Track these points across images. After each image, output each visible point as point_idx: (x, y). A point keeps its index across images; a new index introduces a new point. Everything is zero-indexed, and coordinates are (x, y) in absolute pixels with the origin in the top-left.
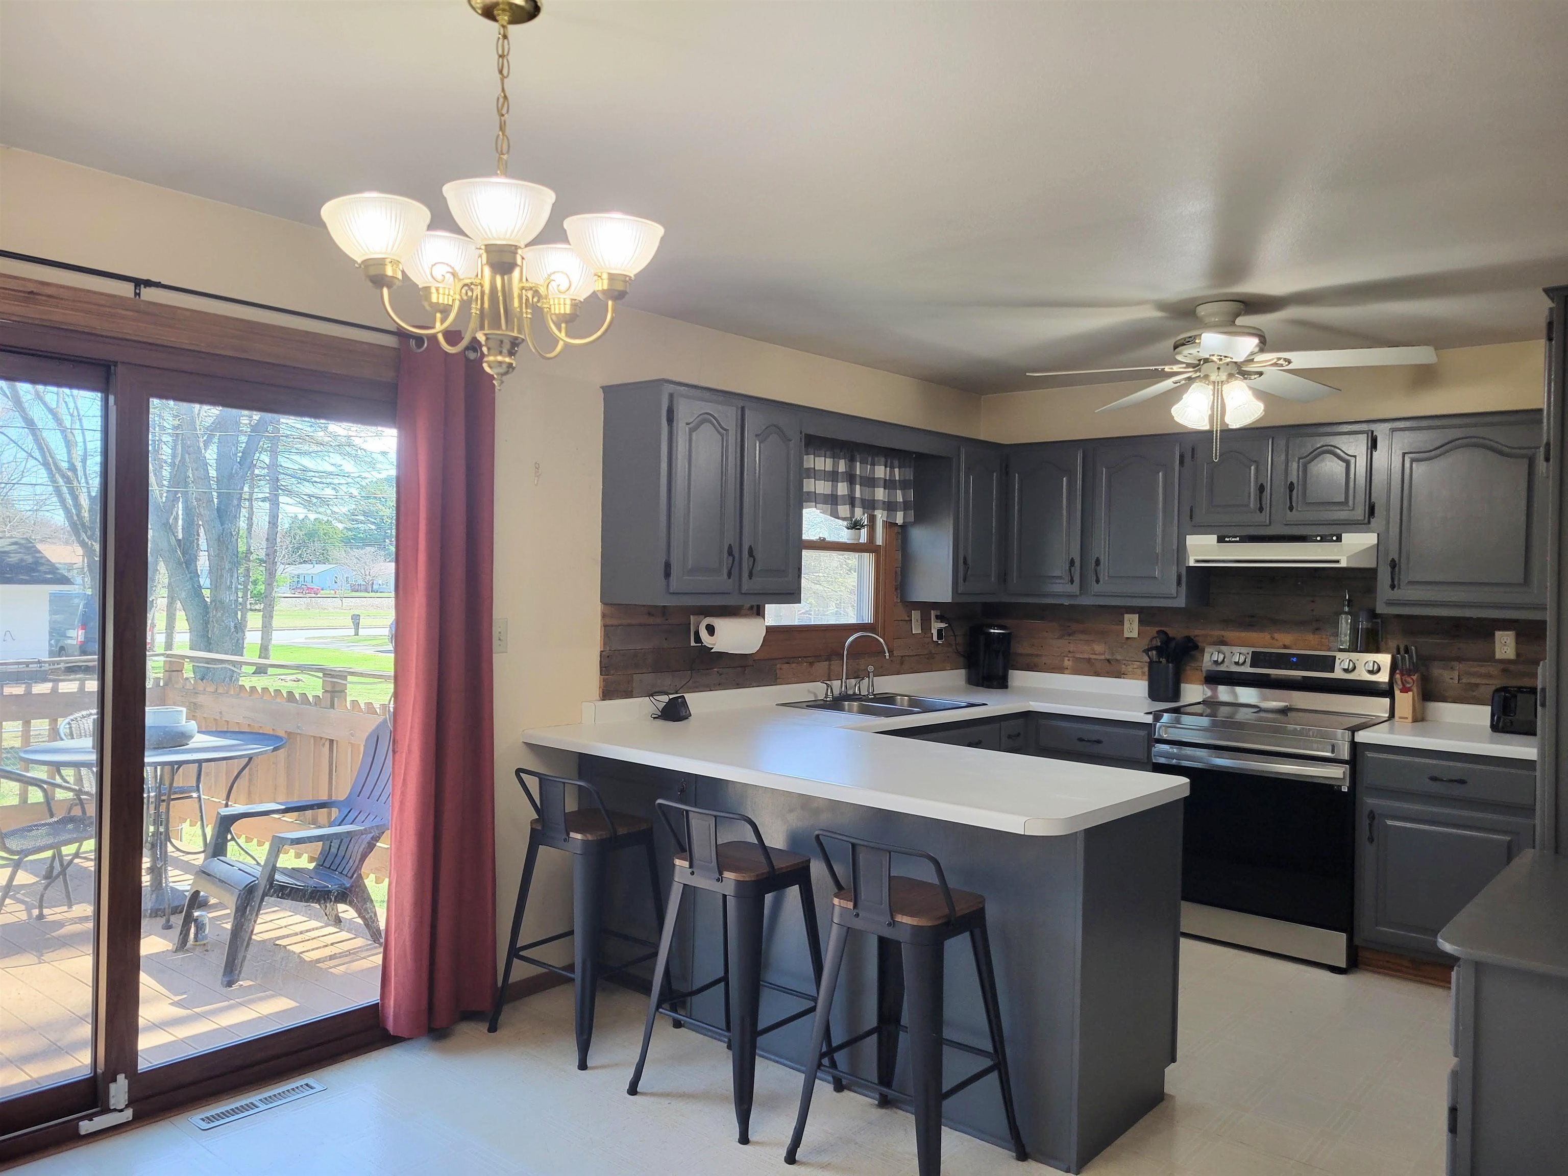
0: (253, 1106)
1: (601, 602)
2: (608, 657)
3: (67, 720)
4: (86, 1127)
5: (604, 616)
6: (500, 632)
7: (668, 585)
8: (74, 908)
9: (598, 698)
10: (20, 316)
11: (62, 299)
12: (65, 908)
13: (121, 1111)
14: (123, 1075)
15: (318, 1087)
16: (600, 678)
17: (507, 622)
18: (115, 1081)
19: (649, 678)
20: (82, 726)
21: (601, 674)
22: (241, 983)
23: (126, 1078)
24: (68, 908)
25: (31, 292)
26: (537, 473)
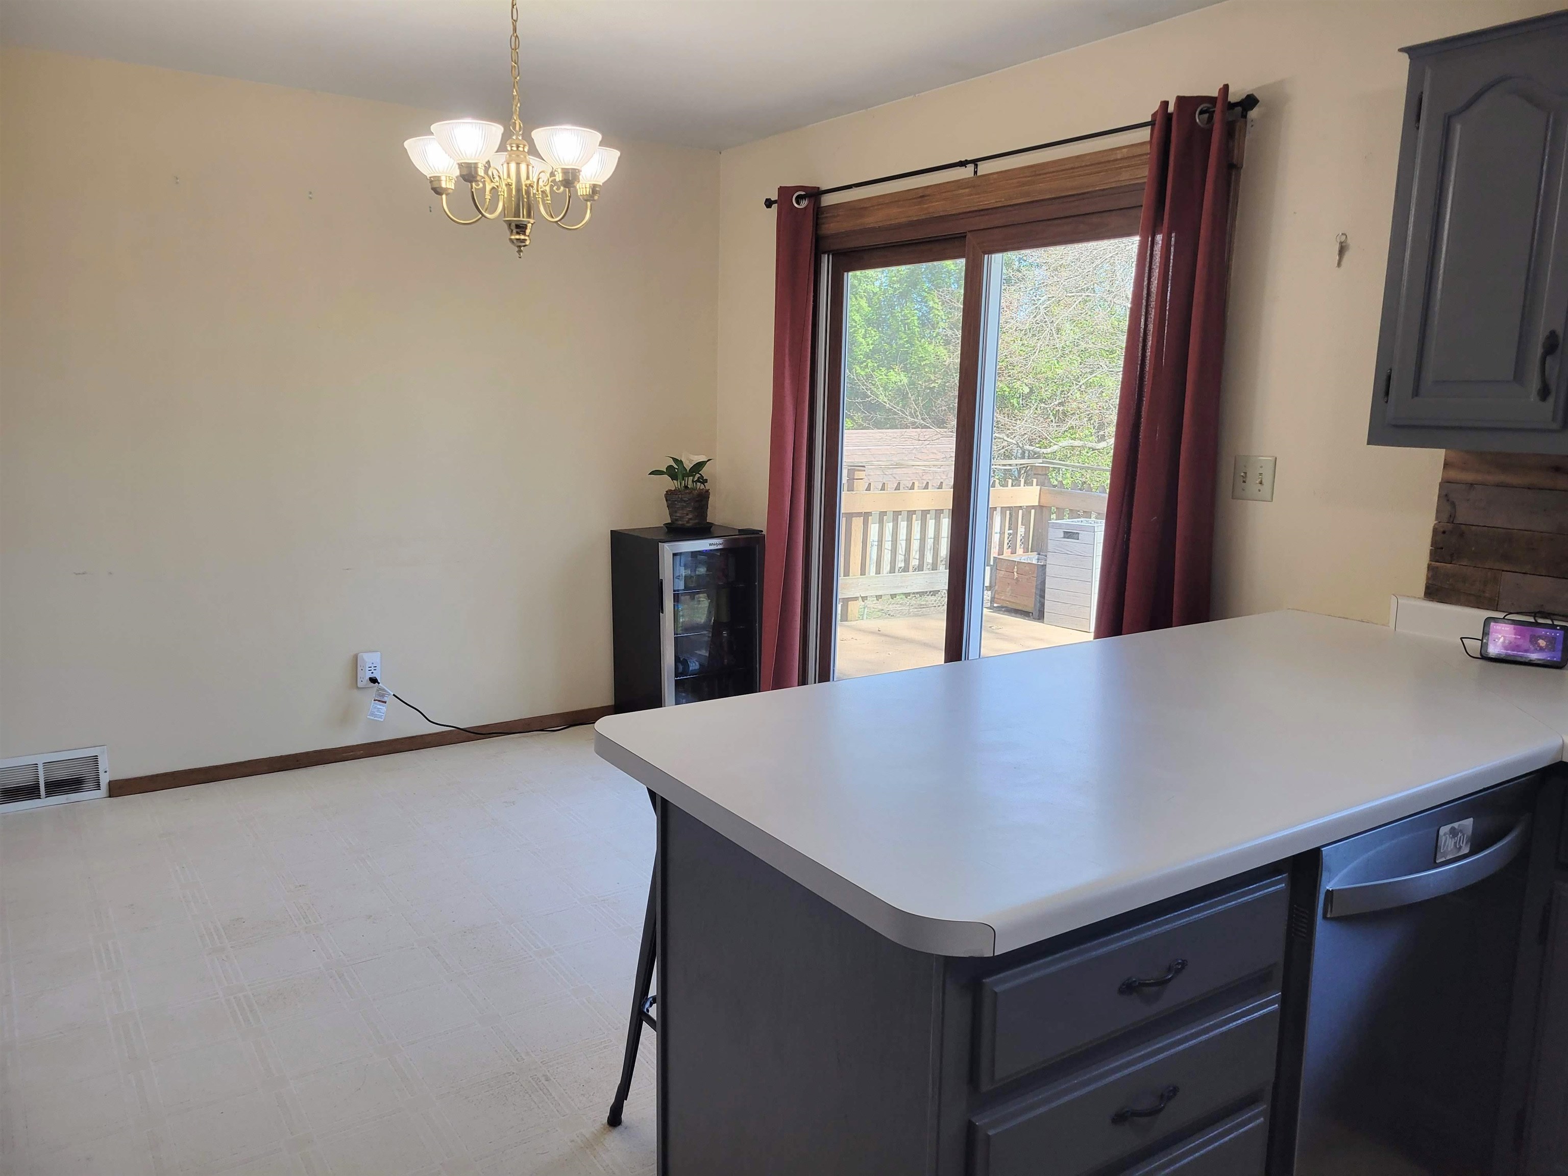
5: (1446, 465)
6: (1261, 474)
7: (1386, 413)
26: (1342, 250)
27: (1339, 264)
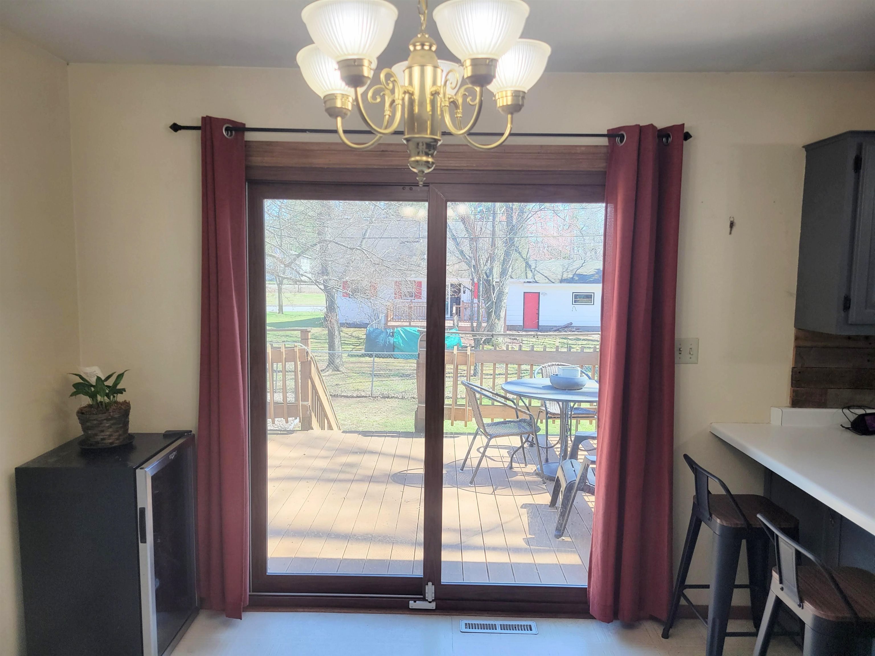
0: (494, 627)
1: (795, 327)
2: (800, 372)
3: (541, 367)
4: (412, 604)
5: (797, 338)
6: (691, 349)
7: (847, 318)
8: (529, 466)
9: (789, 405)
10: (378, 165)
11: (398, 152)
12: (524, 465)
13: (430, 602)
14: (431, 583)
15: (534, 631)
16: (791, 389)
17: (699, 340)
18: (427, 584)
19: (846, 394)
20: (548, 371)
21: (792, 386)
22: (564, 538)
23: (432, 584)
24: (525, 466)
25: (383, 151)
26: (732, 225)
27: (730, 233)
